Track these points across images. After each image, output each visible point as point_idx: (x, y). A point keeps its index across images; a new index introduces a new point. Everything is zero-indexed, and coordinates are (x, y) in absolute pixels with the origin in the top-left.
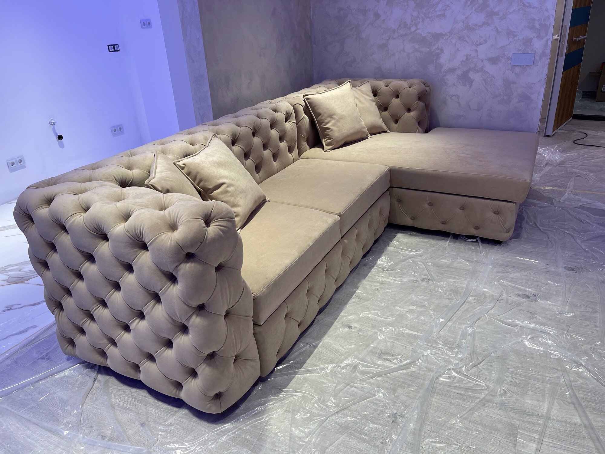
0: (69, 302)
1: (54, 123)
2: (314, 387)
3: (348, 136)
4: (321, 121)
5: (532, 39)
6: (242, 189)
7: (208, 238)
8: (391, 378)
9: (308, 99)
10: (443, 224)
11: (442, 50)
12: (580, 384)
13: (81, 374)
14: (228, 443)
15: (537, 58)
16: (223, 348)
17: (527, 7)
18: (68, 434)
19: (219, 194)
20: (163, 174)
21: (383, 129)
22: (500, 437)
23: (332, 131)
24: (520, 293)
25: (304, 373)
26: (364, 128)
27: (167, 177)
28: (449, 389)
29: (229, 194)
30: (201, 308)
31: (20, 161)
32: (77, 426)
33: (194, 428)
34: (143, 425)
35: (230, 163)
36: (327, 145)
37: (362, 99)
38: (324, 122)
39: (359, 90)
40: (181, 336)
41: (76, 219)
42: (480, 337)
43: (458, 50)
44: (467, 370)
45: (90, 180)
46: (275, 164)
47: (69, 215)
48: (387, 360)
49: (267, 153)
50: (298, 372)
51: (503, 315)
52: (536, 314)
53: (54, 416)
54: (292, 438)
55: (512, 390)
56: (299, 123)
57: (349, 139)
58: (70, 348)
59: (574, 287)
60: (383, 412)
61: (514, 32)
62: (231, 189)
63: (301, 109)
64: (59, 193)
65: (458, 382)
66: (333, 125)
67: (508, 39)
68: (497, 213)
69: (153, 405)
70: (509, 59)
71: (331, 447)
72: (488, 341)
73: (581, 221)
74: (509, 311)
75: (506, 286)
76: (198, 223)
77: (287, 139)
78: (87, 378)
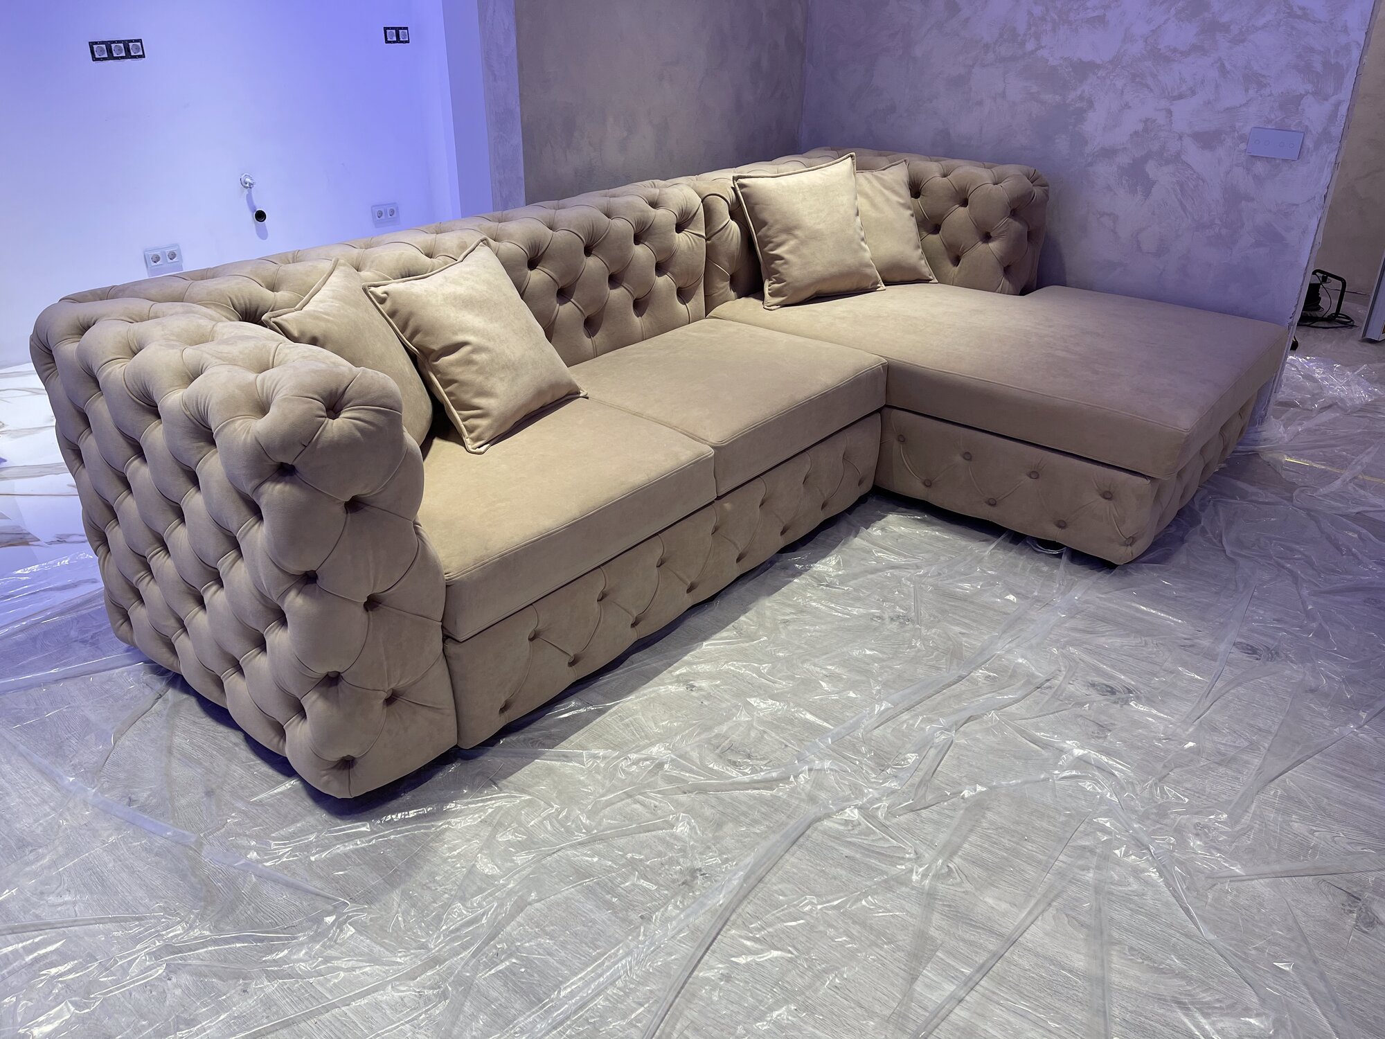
0: (116, 535)
1: (250, 184)
2: (560, 788)
3: (824, 280)
4: (766, 240)
5: (1301, 97)
6: (510, 360)
7: (323, 439)
8: (724, 800)
9: (742, 186)
10: (990, 504)
11: (1091, 104)
12: (1130, 893)
13: (138, 682)
14: (349, 857)
15: (1309, 144)
16: (353, 667)
17: (1299, 17)
18: (73, 783)
19: (451, 364)
20: (321, 305)
21: (920, 273)
22: (889, 957)
23: (786, 263)
24: (1097, 679)
25: (555, 758)
26: (869, 266)
27: (328, 314)
28: (833, 844)
29: (474, 368)
30: (308, 580)
31: (172, 256)
32: (93, 774)
33: (299, 818)
34: (209, 793)
35: (495, 304)
36: (774, 294)
37: (879, 200)
38: (771, 242)
39: (877, 178)
40: (277, 630)
41: (112, 370)
42: (957, 756)
43: (1127, 106)
44: (891, 813)
45: (179, 298)
46: (638, 322)
47: (104, 361)
48: (734, 764)
49: (617, 295)
50: (542, 753)
51: (1034, 720)
52: (1110, 731)
53: (61, 747)
54: (472, 871)
55: (966, 873)
56: (713, 238)
57: (826, 288)
58: (125, 627)
59: (1233, 688)
60: (672, 862)
61: (1263, 76)
62: (480, 357)
63: (723, 209)
64: (103, 316)
65: (860, 833)
66: (790, 252)
67: (1247, 90)
68: (1107, 495)
69: (243, 762)
70: (1243, 138)
71: (537, 905)
72: (971, 766)
73: (1338, 548)
74: (1052, 713)
75: (1075, 661)
76: (306, 406)
77: (676, 270)
78: (147, 691)
